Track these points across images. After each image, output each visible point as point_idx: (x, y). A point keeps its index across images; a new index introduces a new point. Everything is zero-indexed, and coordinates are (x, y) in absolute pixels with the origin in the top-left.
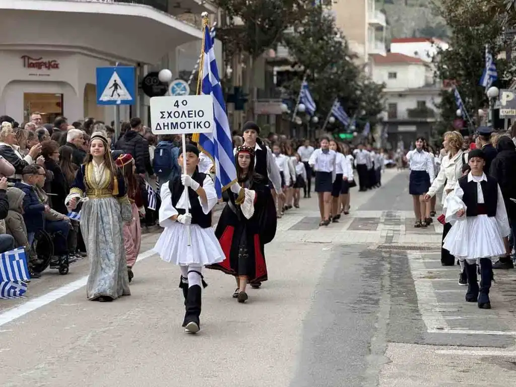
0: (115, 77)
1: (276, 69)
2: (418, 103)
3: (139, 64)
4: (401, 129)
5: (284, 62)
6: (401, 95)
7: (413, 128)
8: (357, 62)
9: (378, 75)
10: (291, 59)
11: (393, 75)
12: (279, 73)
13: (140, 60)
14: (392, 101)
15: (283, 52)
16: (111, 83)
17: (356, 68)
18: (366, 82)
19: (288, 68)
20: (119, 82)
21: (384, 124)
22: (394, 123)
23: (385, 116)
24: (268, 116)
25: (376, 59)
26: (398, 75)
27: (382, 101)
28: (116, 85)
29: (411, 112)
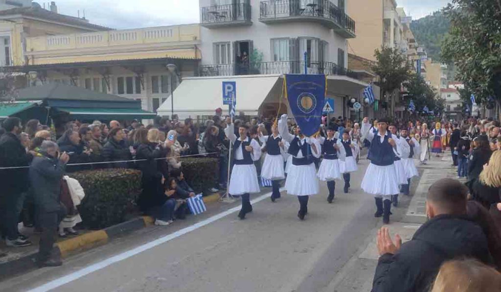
0: (327, 102)
1: (404, 95)
2: (458, 105)
3: (347, 96)
4: (452, 114)
5: (405, 93)
6: (452, 102)
7: (455, 114)
8: (434, 92)
9: (444, 96)
10: (408, 92)
11: (449, 96)
12: (404, 96)
13: (347, 94)
14: (449, 105)
15: (406, 89)
16: (326, 105)
17: (433, 94)
18: (439, 98)
19: (407, 95)
20: (329, 104)
21: (446, 112)
22: (449, 112)
23: (445, 110)
24: (400, 112)
25: (443, 90)
26: (451, 96)
27: (444, 105)
28: (328, 106)
29: (455, 109)
